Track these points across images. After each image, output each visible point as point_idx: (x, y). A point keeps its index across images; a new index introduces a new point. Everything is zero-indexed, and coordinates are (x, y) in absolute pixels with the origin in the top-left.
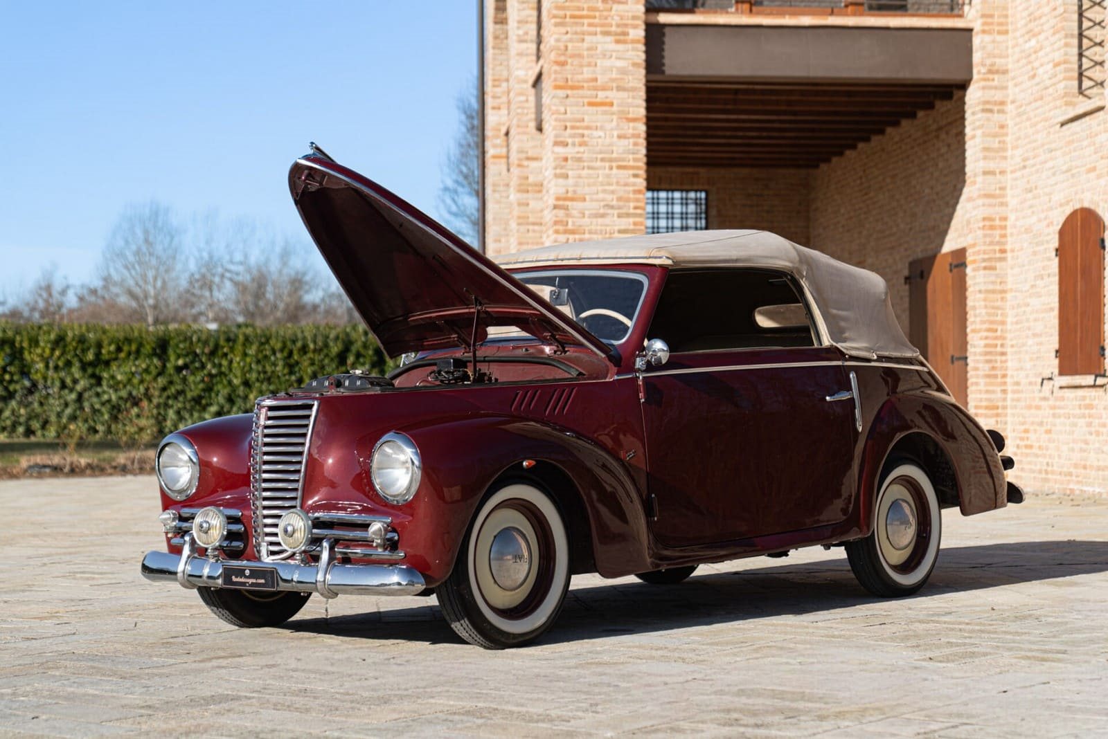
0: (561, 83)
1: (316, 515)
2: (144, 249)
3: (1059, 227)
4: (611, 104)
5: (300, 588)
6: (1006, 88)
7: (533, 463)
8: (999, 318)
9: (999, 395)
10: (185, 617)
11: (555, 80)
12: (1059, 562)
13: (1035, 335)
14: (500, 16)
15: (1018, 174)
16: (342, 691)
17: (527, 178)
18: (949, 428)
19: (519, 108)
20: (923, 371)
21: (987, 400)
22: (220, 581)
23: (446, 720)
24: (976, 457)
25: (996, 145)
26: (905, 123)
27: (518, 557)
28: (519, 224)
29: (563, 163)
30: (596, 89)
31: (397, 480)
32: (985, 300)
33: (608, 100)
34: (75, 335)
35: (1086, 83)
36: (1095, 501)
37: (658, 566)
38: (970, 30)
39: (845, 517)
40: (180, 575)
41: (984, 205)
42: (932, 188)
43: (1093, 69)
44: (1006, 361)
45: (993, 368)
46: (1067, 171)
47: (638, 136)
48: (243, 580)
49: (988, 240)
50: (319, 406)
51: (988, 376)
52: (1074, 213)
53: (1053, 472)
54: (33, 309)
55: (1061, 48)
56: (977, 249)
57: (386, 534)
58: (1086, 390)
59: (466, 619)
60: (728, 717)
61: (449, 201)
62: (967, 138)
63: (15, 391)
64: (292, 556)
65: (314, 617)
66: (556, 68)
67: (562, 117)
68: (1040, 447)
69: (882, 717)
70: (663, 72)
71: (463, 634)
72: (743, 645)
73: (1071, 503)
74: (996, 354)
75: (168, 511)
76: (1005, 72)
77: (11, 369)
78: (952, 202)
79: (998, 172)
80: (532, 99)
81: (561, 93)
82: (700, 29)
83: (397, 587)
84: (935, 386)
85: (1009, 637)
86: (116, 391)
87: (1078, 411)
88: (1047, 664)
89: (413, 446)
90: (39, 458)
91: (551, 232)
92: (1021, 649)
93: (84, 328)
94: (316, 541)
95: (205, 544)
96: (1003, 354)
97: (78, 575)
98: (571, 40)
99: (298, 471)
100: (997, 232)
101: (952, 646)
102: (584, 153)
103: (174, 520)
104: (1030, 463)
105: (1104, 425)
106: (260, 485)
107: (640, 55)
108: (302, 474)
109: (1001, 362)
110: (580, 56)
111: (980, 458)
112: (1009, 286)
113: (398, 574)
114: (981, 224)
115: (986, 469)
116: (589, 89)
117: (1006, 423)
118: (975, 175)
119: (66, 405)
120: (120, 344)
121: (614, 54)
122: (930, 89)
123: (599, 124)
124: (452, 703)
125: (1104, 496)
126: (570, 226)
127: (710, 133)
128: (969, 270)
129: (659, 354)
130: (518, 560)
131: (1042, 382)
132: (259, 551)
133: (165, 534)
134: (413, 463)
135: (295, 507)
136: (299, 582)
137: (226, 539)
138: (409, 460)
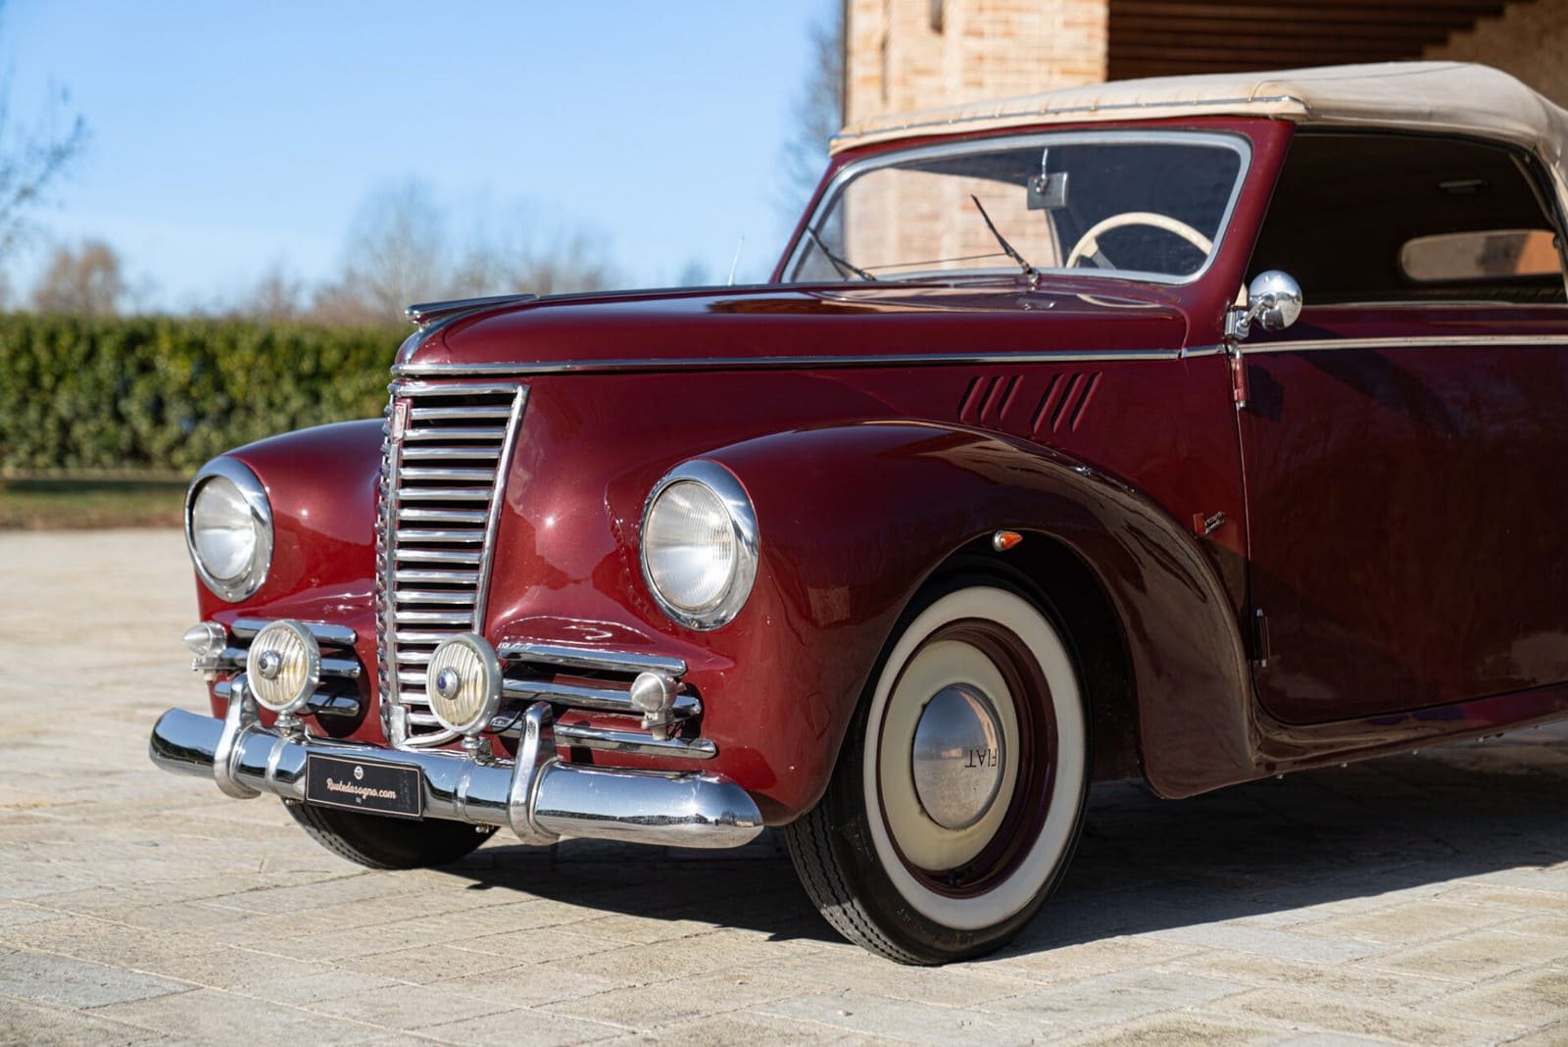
1: (517, 647)
2: (398, 236)
5: (473, 814)
7: (1016, 538)
22: (302, 786)
27: (975, 752)
31: (702, 573)
37: (1271, 767)
40: (219, 767)
48: (349, 789)
50: (527, 400)
57: (672, 700)
59: (855, 902)
63: (206, 412)
64: (455, 742)
71: (849, 931)
75: (205, 624)
77: (202, 381)
89: (737, 492)
94: (513, 706)
95: (271, 702)
99: (477, 546)
102: (1009, 48)
103: (216, 643)
106: (391, 575)
108: (486, 552)
113: (696, 797)
120: (347, 352)
129: (1278, 307)
130: (976, 761)
132: (388, 723)
133: (206, 671)
134: (738, 533)
135: (468, 627)
136: (471, 801)
137: (319, 690)
138: (730, 527)
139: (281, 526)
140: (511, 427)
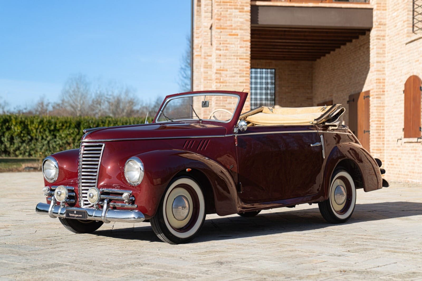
0: (219, 27)
1: (103, 189)
2: (76, 90)
3: (405, 82)
4: (237, 35)
5: (95, 219)
6: (385, 30)
7: (191, 169)
8: (382, 116)
9: (382, 145)
10: (57, 228)
11: (217, 26)
12: (402, 210)
13: (395, 123)
14: (199, 3)
15: (389, 63)
16: (106, 262)
17: (207, 63)
18: (360, 158)
19: (205, 37)
20: (350, 135)
21: (377, 147)
22: (65, 215)
23: (144, 277)
24: (371, 169)
25: (381, 52)
26: (348, 44)
27: (184, 207)
28: (204, 80)
29: (219, 57)
30: (231, 29)
31: (134, 176)
32: (377, 109)
33: (236, 34)
34: (47, 120)
35: (415, 29)
36: (417, 185)
37: (241, 211)
38: (372, 9)
39: (318, 192)
40: (49, 212)
41: (377, 74)
42: (358, 68)
43: (418, 23)
44: (384, 133)
45: (380, 135)
46: (408, 61)
47: (247, 47)
48: (73, 215)
49: (378, 87)
50: (105, 146)
51: (377, 138)
52: (410, 77)
53: (401, 174)
54: (37, 111)
55: (406, 16)
56: (374, 90)
57: (129, 198)
58: (414, 143)
59: (163, 234)
60: (262, 277)
61: (183, 73)
62: (371, 49)
63: (25, 140)
64: (93, 206)
65: (107, 229)
66: (217, 21)
67: (219, 39)
68: (397, 165)
69: (327, 278)
70: (258, 24)
71: (161, 238)
72: (274, 244)
73: (408, 186)
74: (381, 130)
75: (46, 187)
76: (385, 25)
77: (24, 132)
78: (365, 73)
79: (382, 62)
80: (210, 34)
81: (219, 31)
82: (272, 8)
83: (133, 219)
84: (355, 141)
85: (382, 241)
86: (62, 140)
87: (411, 152)
88: (397, 254)
89: (141, 162)
90: (30, 165)
91: (214, 82)
92: (386, 247)
93: (50, 118)
94: (102, 200)
95: (59, 200)
96: (383, 130)
97: (24, 210)
98: (223, 11)
99: (96, 172)
100: (382, 84)
101: (358, 245)
102: (227, 53)
103: (48, 190)
104: (393, 171)
105: (421, 157)
106: (81, 177)
107: (248, 17)
108: (98, 173)
109: (383, 133)
110: (226, 17)
111: (372, 169)
112: (386, 105)
113: (134, 214)
114: (375, 81)
115: (374, 174)
116: (229, 29)
117: (384, 156)
118: (373, 63)
119: (44, 145)
120: (63, 124)
121: (239, 16)
122: (357, 31)
123: (233, 43)
124: (149, 269)
125: (421, 183)
126: (222, 80)
127: (276, 47)
128: (371, 98)
129: (243, 127)
130: (184, 209)
131: (398, 141)
132: (80, 204)
133: (46, 195)
134: (141, 169)
135: (94, 186)
136: (95, 216)
137: (68, 198)
138: (139, 168)
139: (60, 169)
140: (102, 151)
